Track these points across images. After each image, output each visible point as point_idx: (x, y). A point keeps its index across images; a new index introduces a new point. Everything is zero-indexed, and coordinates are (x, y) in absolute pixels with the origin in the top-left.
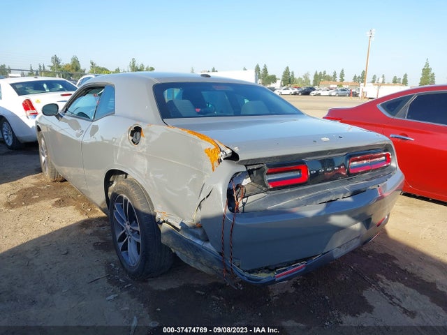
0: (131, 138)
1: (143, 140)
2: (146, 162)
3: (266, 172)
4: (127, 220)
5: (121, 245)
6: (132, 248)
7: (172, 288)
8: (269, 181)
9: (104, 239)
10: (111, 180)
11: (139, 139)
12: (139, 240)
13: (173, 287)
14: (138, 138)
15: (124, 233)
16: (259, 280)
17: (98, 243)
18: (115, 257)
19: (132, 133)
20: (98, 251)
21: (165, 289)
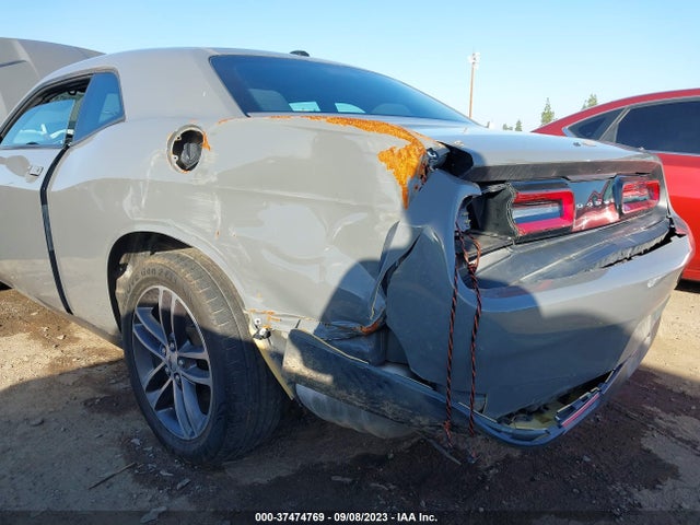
0: (174, 158)
1: (208, 157)
2: (217, 205)
3: (512, 200)
4: (170, 342)
5: (154, 397)
6: (185, 401)
7: (279, 478)
8: (519, 221)
9: (105, 391)
10: (122, 261)
11: (197, 158)
12: (208, 381)
13: (283, 473)
14: (193, 155)
15: (162, 370)
16: (531, 438)
17: (93, 399)
18: (141, 425)
19: (178, 148)
20: (98, 416)
21: (265, 481)
